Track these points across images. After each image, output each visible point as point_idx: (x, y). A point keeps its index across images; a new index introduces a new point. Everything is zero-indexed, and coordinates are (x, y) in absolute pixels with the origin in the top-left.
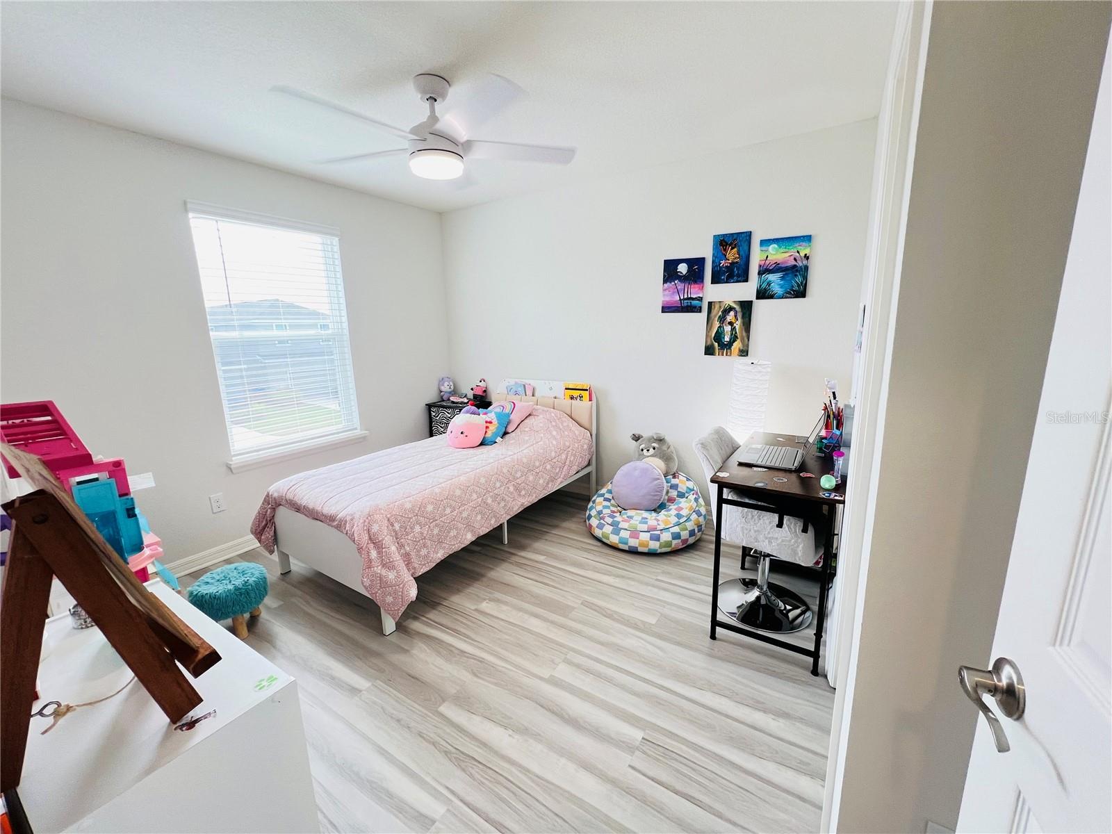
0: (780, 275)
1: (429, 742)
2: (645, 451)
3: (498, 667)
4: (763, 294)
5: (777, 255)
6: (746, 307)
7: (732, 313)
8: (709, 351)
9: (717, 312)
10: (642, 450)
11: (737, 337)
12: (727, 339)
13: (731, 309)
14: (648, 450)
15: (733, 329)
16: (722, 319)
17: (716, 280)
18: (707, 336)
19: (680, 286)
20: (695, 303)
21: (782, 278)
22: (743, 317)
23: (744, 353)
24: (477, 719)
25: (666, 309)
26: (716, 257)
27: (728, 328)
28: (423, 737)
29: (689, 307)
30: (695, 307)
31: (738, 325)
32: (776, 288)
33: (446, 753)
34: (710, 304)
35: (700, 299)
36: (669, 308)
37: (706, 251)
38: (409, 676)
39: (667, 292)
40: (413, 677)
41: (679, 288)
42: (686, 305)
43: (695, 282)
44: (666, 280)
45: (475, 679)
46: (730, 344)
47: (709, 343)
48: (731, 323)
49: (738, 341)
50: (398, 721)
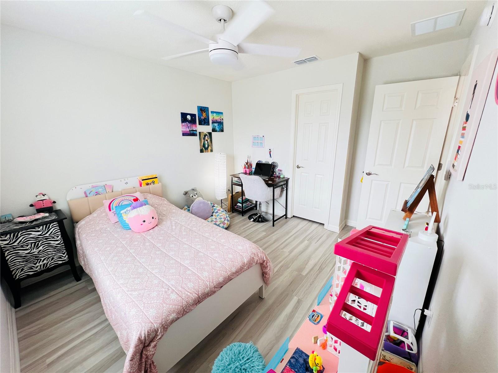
0: (217, 124)
1: (317, 276)
2: (194, 196)
3: (285, 262)
4: (214, 130)
5: (217, 117)
6: (210, 134)
7: (207, 137)
8: (202, 151)
9: (202, 136)
10: (193, 197)
11: (209, 145)
12: (206, 146)
13: (206, 135)
14: (195, 196)
15: (208, 142)
16: (204, 139)
17: (200, 124)
18: (200, 145)
19: (189, 125)
20: (195, 132)
21: (218, 125)
22: (210, 138)
23: (212, 151)
24: (307, 267)
25: (184, 134)
26: (200, 115)
27: (206, 142)
28: (316, 278)
29: (192, 134)
30: (195, 134)
31: (209, 141)
32: (217, 129)
33: (320, 272)
34: (200, 133)
35: (196, 131)
36: (186, 134)
37: (195, 112)
38: (290, 285)
39: (184, 127)
40: (291, 284)
41: (188, 125)
42: (192, 133)
43: (194, 124)
44: (183, 122)
45: (290, 268)
46: (208, 147)
47: (201, 148)
48: (207, 140)
49: (210, 146)
50: (311, 285)
